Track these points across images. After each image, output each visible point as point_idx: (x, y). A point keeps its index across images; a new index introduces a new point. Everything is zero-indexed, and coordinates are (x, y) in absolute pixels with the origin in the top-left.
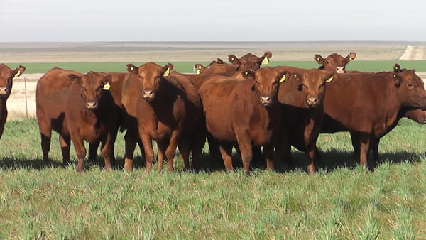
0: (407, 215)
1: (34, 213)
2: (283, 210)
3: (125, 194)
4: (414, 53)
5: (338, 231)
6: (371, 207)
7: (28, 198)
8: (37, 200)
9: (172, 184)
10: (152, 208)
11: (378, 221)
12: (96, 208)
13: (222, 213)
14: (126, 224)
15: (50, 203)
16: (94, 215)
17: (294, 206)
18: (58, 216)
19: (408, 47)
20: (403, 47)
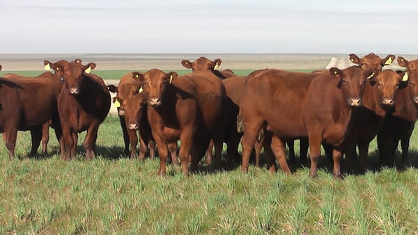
0: (331, 195)
1: (26, 194)
2: (230, 192)
3: (101, 178)
4: (337, 63)
5: (275, 208)
6: (302, 190)
7: (21, 181)
8: (27, 183)
9: (140, 170)
10: (123, 190)
11: (308, 201)
12: (77, 189)
13: (181, 194)
14: (102, 203)
15: (39, 185)
16: (75, 196)
17: (239, 188)
18: (46, 197)
19: (333, 58)
20: (328, 59)
